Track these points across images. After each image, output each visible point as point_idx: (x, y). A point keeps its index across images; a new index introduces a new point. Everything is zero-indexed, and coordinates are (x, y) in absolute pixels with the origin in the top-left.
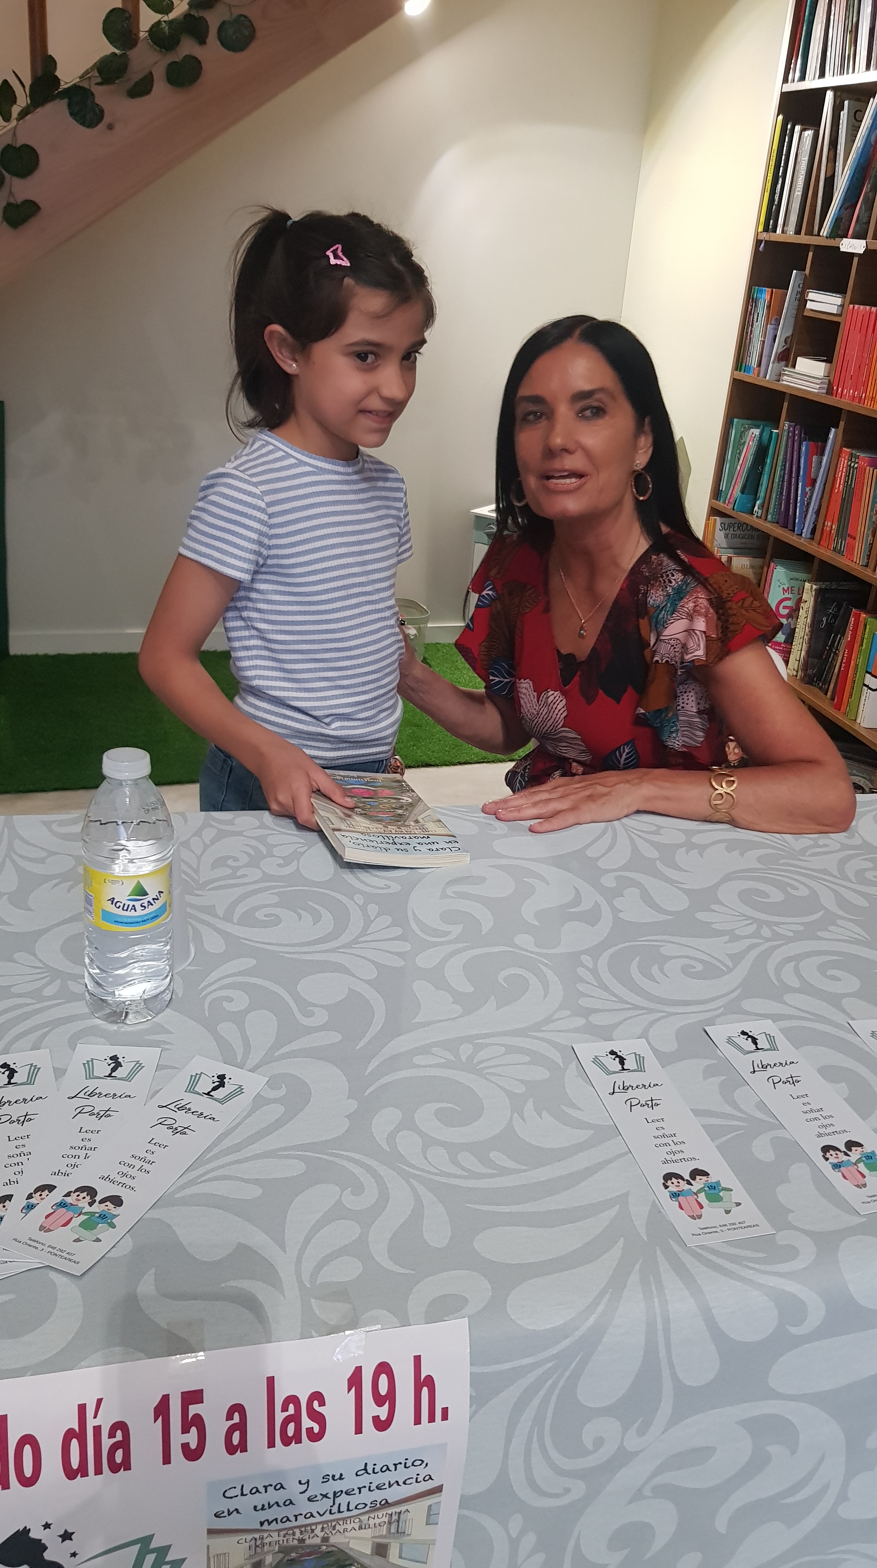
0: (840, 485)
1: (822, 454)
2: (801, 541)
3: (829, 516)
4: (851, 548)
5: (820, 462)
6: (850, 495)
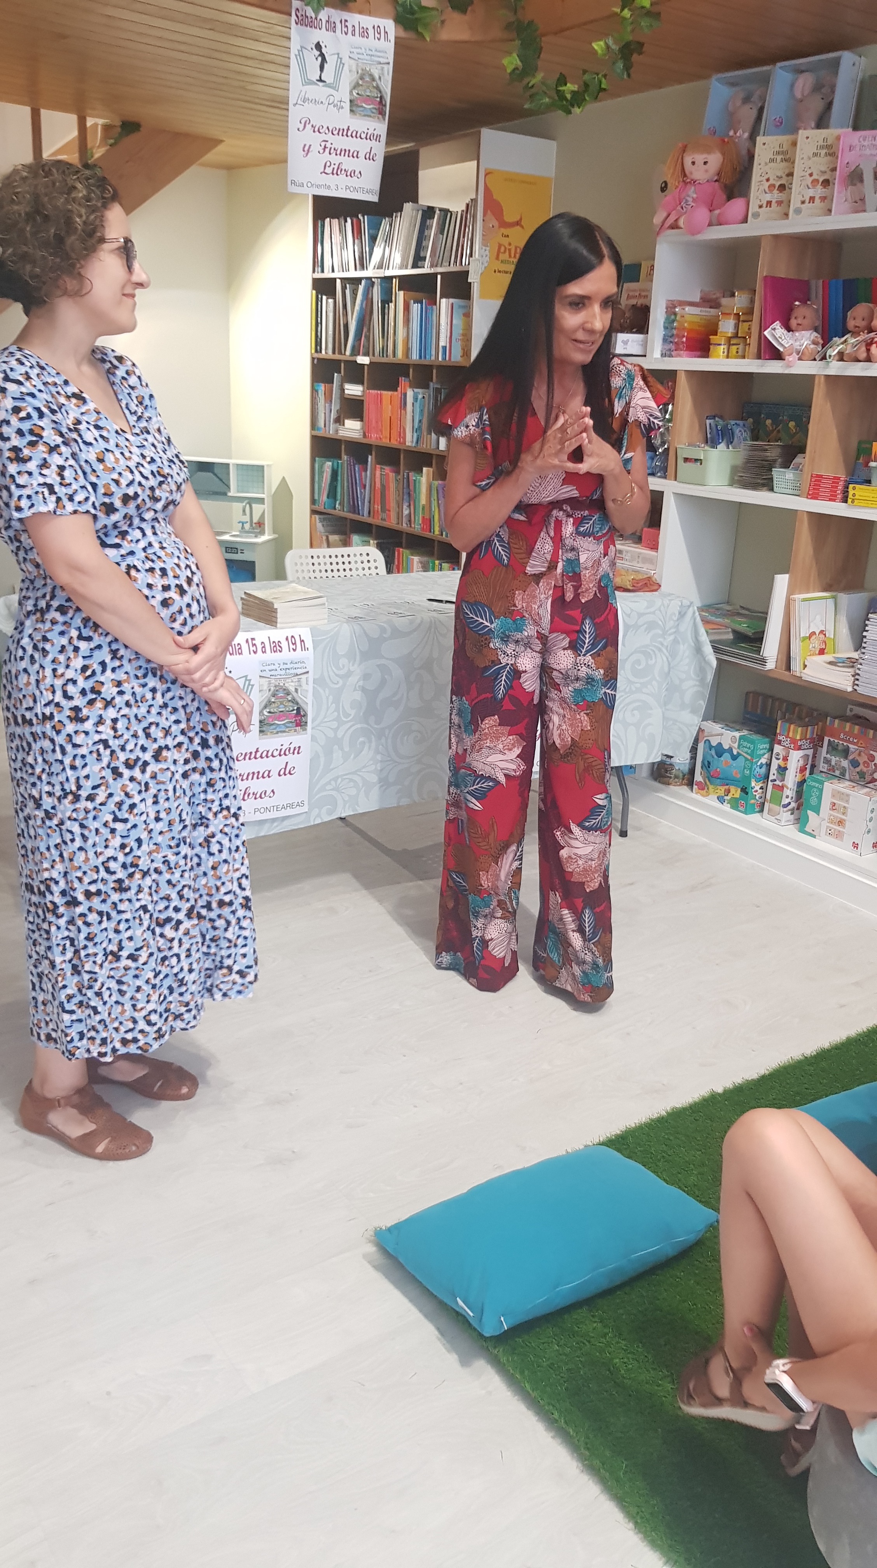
0: (378, 485)
1: (366, 470)
2: (365, 518)
3: (376, 501)
4: (389, 516)
5: (366, 475)
6: (384, 488)
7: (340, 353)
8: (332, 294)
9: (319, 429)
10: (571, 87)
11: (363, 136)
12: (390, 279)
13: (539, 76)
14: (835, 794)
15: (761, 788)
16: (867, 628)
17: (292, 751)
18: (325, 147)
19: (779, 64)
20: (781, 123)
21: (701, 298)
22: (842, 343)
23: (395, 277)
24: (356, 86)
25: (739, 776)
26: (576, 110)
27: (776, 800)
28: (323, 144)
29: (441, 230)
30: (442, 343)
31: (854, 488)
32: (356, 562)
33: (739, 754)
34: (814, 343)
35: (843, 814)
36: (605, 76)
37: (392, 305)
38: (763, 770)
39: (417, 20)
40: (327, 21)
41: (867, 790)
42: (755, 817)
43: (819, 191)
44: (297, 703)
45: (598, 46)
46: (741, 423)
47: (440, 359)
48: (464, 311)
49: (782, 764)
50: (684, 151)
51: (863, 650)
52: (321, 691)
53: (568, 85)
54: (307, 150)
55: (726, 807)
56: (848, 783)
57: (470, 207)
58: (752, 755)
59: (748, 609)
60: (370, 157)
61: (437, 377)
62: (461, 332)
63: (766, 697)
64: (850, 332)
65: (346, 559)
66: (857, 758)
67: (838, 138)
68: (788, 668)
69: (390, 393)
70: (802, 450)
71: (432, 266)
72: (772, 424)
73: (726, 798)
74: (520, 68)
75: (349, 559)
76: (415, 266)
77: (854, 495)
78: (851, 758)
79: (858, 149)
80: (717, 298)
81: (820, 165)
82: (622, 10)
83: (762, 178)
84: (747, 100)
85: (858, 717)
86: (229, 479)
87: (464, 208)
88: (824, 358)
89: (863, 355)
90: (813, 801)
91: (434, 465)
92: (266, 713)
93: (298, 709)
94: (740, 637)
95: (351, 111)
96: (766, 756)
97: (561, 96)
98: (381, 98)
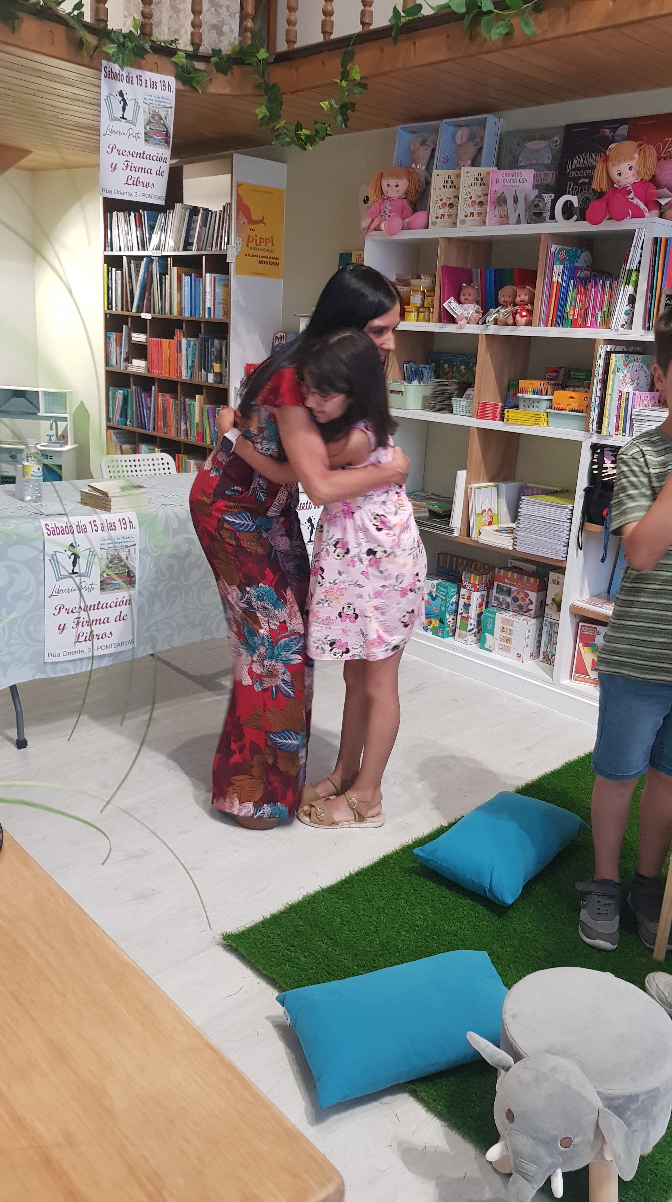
0: (160, 408)
1: (151, 397)
2: (150, 432)
3: (159, 420)
4: (170, 431)
5: (151, 401)
6: (165, 410)
7: (127, 310)
8: (120, 267)
9: (112, 366)
10: (305, 132)
11: (155, 158)
12: (166, 257)
13: (282, 123)
14: (504, 621)
15: (453, 619)
16: (521, 506)
17: (124, 603)
18: (127, 166)
19: (445, 121)
20: (448, 161)
21: (397, 279)
22: (496, 313)
23: (169, 256)
24: (149, 123)
25: (437, 611)
26: (309, 147)
27: (464, 627)
28: (126, 163)
29: (204, 223)
30: (208, 305)
31: (508, 411)
32: (144, 465)
33: (437, 596)
34: (476, 312)
35: (510, 634)
36: (329, 126)
37: (168, 277)
38: (454, 607)
39: (193, 78)
40: (127, 76)
41: (524, 617)
42: (450, 640)
43: (477, 209)
44: (128, 568)
45: (325, 105)
46: (427, 366)
47: (207, 317)
48: (224, 283)
49: (467, 602)
50: (381, 177)
51: (519, 521)
52: (145, 559)
53: (304, 130)
54: (114, 167)
55: (429, 634)
56: (511, 613)
57: (227, 208)
58: (446, 596)
59: (438, 496)
60: (159, 173)
61: (204, 330)
62: (222, 297)
63: (452, 556)
64: (500, 305)
65: (137, 463)
66: (517, 596)
67: (488, 174)
68: (469, 535)
69: (168, 340)
70: (471, 385)
71: (198, 250)
72: (449, 367)
73: (429, 627)
74: (268, 117)
75: (139, 463)
76: (185, 249)
77: (508, 416)
78: (512, 596)
79: (502, 182)
80: (408, 280)
81: (477, 191)
82: (341, 81)
83: (437, 199)
84: (423, 143)
85: (516, 568)
86: (39, 403)
87: (222, 209)
88: (484, 322)
89: (511, 321)
90: (489, 626)
91: (204, 393)
92: (105, 575)
93: (129, 571)
94: (433, 514)
95: (146, 140)
96: (455, 597)
97: (298, 137)
98: (167, 131)
